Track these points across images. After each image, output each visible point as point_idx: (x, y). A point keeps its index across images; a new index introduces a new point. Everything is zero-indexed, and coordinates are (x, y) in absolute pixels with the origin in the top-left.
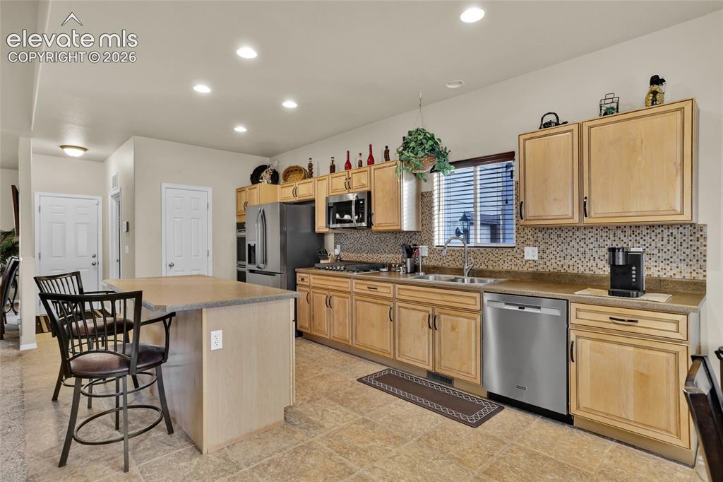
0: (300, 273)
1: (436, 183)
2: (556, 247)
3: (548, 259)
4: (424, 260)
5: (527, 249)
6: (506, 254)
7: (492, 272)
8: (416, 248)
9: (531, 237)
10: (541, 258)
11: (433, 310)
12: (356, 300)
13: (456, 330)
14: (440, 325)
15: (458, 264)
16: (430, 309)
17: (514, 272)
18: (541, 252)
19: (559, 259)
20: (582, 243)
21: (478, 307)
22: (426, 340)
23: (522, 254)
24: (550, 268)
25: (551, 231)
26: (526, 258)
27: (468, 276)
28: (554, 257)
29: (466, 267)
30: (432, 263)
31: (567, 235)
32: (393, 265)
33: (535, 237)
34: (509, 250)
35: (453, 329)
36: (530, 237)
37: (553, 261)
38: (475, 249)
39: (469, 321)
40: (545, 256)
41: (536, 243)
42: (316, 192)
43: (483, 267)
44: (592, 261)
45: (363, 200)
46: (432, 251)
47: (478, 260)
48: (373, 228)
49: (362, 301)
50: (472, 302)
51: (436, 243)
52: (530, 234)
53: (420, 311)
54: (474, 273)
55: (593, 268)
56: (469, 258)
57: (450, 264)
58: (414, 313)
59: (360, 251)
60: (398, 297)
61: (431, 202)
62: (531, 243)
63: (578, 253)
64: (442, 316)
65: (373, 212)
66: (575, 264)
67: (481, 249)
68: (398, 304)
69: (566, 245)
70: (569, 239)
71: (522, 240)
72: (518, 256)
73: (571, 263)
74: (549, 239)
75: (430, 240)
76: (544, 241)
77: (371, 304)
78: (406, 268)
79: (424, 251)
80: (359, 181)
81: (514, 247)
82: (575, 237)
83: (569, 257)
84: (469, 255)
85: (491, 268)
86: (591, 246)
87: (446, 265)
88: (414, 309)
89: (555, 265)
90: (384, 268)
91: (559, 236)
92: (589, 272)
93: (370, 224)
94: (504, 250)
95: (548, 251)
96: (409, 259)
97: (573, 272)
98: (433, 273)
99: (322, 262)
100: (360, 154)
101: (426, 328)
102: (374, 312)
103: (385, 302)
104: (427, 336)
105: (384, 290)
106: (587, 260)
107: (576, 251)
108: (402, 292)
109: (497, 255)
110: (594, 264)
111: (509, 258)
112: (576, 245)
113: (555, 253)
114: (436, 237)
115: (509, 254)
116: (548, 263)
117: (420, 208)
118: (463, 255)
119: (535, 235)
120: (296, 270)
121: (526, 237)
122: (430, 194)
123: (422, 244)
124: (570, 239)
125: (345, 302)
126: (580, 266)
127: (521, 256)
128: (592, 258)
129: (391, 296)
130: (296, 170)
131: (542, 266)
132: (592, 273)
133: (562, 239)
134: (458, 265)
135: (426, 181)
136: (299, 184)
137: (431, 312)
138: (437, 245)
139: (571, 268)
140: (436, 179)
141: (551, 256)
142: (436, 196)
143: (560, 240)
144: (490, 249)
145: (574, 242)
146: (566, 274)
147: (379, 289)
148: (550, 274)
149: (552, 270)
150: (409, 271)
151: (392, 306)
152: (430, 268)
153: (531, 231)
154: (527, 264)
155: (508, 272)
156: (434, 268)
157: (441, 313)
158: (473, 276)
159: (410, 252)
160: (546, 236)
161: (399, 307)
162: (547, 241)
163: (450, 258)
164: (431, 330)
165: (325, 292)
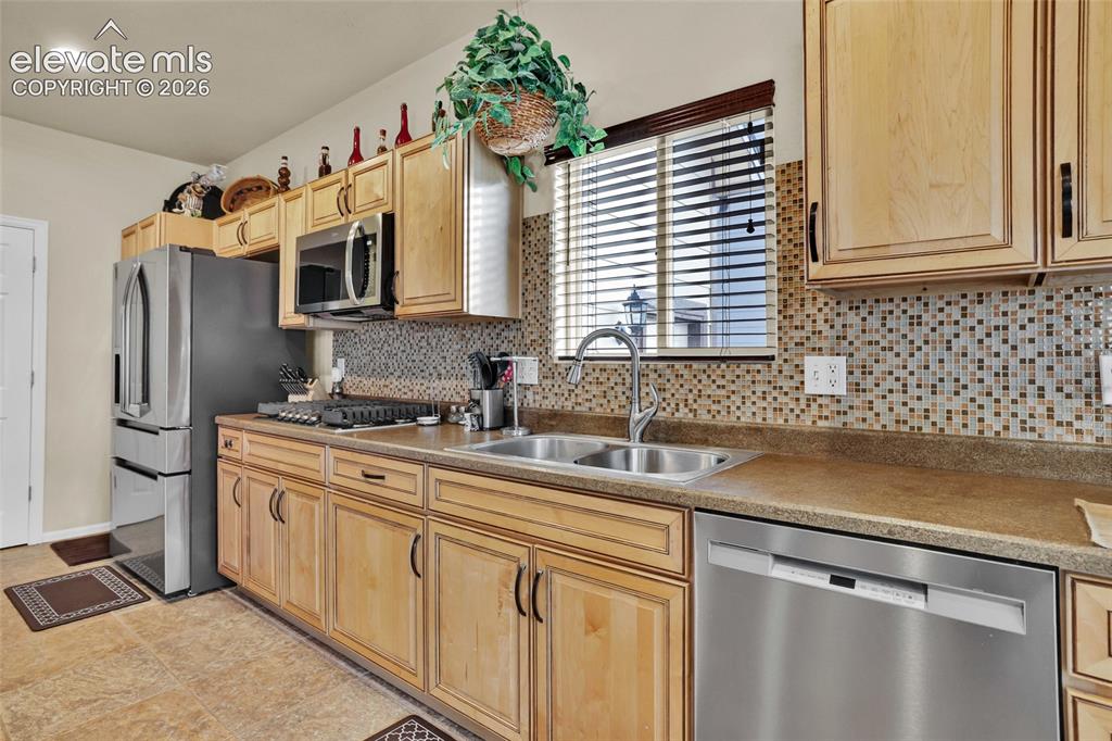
0: (226, 427)
1: (560, 193)
2: (904, 355)
3: (880, 392)
4: (530, 394)
5: (811, 363)
6: (749, 378)
7: (706, 428)
8: (508, 363)
9: (825, 328)
10: (856, 388)
11: (532, 555)
12: (337, 506)
13: (602, 632)
14: (550, 607)
15: (614, 405)
16: (520, 552)
17: (773, 430)
18: (858, 372)
19: (917, 392)
20: (995, 343)
21: (674, 563)
22: (512, 648)
23: (797, 378)
24: (887, 420)
25: (888, 307)
26: (809, 389)
27: (642, 441)
28: (898, 386)
29: (637, 416)
30: (550, 403)
31: (940, 316)
32: (454, 408)
33: (838, 327)
34: (759, 367)
35: (593, 625)
36: (821, 325)
37: (897, 398)
38: (661, 364)
39: (646, 606)
40: (869, 381)
41: (840, 344)
42: (282, 227)
43: (683, 415)
44: (1031, 401)
45: (374, 237)
46: (548, 371)
47: (668, 395)
48: (398, 310)
49: (349, 510)
50: (654, 539)
51: (559, 349)
52: (820, 317)
53: (495, 554)
54: (659, 432)
55: (1037, 423)
56: (644, 390)
57: (593, 405)
58: (476, 559)
59: (384, 372)
60: (434, 505)
61: (547, 241)
62: (824, 344)
63: (979, 374)
64: (558, 579)
65: (398, 267)
66: (971, 407)
67: (678, 365)
68: (436, 528)
69: (941, 351)
70: (948, 330)
71: (797, 335)
72: (786, 384)
73: (956, 404)
74: (883, 331)
75: (543, 343)
76: (868, 337)
77: (369, 521)
78: (480, 417)
79: (526, 370)
80: (369, 190)
81: (773, 358)
82: (971, 322)
83: (949, 386)
84: (643, 380)
85: (704, 418)
86: (1029, 351)
87: (583, 409)
88: (478, 548)
89: (904, 411)
90: (429, 414)
91: (916, 321)
92: (1020, 436)
93: (389, 300)
94: (744, 367)
95: (878, 369)
96: (487, 392)
97: (963, 432)
98: (551, 429)
99: (292, 398)
100: (384, 133)
101: (512, 612)
102: (377, 544)
103: (401, 519)
104: (512, 636)
105: (403, 482)
106: (1013, 394)
107: (972, 367)
108: (448, 493)
109: (720, 382)
110: (1041, 410)
111: (759, 389)
112: (972, 349)
113: (902, 374)
114: (560, 334)
115: (758, 377)
116: (880, 406)
117: (521, 259)
118: (628, 380)
119: (838, 322)
120: (218, 419)
121: (809, 327)
122: (545, 220)
123: (525, 354)
124: (954, 329)
125: (312, 510)
126: (988, 415)
127: (792, 384)
128: (1031, 390)
129: (416, 500)
130: (260, 188)
131: (858, 414)
132: (1035, 437)
133: (925, 330)
134: (614, 408)
135: (534, 189)
136: (250, 214)
137: (524, 562)
138: (563, 354)
139: (957, 419)
140: (560, 182)
141: (890, 383)
142: (559, 226)
143: (918, 335)
144: (703, 365)
145: (965, 338)
146: (941, 442)
147: (390, 480)
148: (888, 439)
149: (892, 427)
150: (487, 425)
151: (420, 532)
152: (543, 416)
153: (826, 310)
154: (814, 406)
155: (755, 431)
156: (553, 415)
157: (554, 569)
158: (655, 440)
159: (492, 373)
160: (874, 322)
161: (440, 537)
162: (877, 337)
163: (595, 390)
164: (524, 620)
165: (271, 480)
